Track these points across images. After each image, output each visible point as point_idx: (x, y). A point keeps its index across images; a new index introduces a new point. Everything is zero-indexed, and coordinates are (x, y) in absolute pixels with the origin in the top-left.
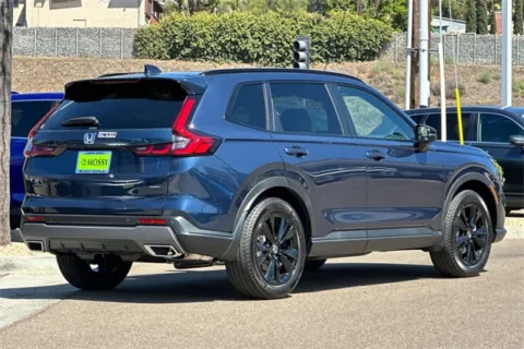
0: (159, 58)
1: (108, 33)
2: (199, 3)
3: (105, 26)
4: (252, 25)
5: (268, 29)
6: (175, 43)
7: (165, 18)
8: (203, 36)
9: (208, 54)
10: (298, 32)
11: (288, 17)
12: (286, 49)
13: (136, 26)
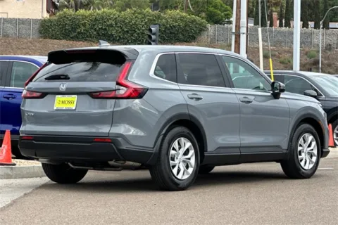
0: (56, 39)
1: (22, 22)
2: (81, 3)
3: (21, 17)
4: (116, 18)
5: (127, 21)
6: (65, 30)
7: (59, 13)
8: (84, 25)
9: (87, 37)
10: (146, 23)
11: (139, 13)
12: (138, 34)
13: (41, 18)
